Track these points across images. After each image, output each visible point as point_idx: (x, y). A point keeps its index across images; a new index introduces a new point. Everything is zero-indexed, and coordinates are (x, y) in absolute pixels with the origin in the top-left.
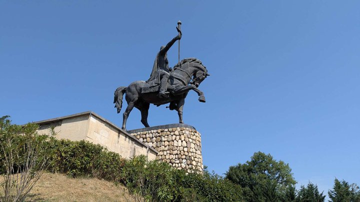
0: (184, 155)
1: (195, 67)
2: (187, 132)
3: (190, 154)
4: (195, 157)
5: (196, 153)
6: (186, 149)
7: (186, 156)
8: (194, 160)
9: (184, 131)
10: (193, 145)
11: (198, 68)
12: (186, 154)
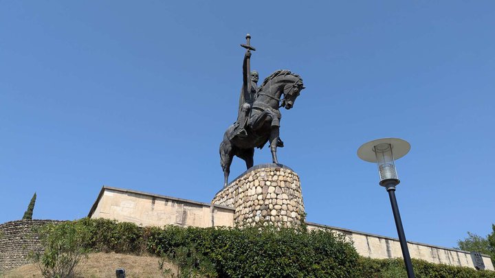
0: (258, 204)
1: (278, 82)
2: (263, 174)
3: (267, 202)
4: (276, 204)
5: (276, 199)
6: (260, 197)
7: (261, 205)
8: (274, 209)
9: (258, 175)
10: (271, 189)
11: (284, 81)
12: (261, 202)
